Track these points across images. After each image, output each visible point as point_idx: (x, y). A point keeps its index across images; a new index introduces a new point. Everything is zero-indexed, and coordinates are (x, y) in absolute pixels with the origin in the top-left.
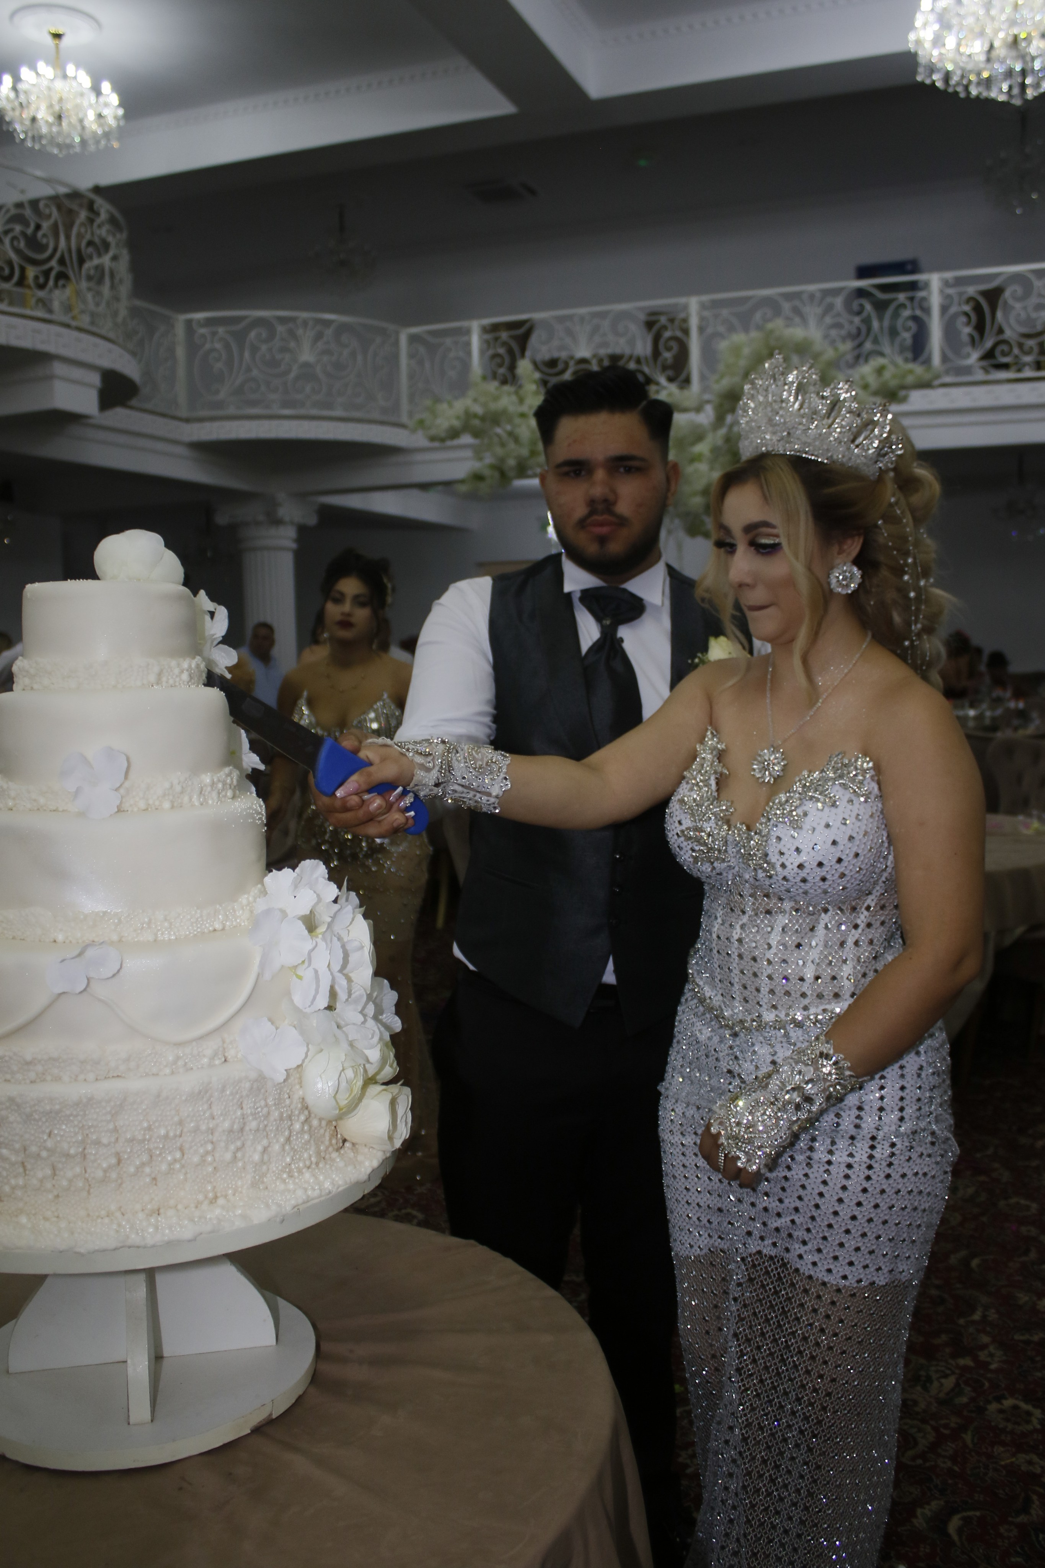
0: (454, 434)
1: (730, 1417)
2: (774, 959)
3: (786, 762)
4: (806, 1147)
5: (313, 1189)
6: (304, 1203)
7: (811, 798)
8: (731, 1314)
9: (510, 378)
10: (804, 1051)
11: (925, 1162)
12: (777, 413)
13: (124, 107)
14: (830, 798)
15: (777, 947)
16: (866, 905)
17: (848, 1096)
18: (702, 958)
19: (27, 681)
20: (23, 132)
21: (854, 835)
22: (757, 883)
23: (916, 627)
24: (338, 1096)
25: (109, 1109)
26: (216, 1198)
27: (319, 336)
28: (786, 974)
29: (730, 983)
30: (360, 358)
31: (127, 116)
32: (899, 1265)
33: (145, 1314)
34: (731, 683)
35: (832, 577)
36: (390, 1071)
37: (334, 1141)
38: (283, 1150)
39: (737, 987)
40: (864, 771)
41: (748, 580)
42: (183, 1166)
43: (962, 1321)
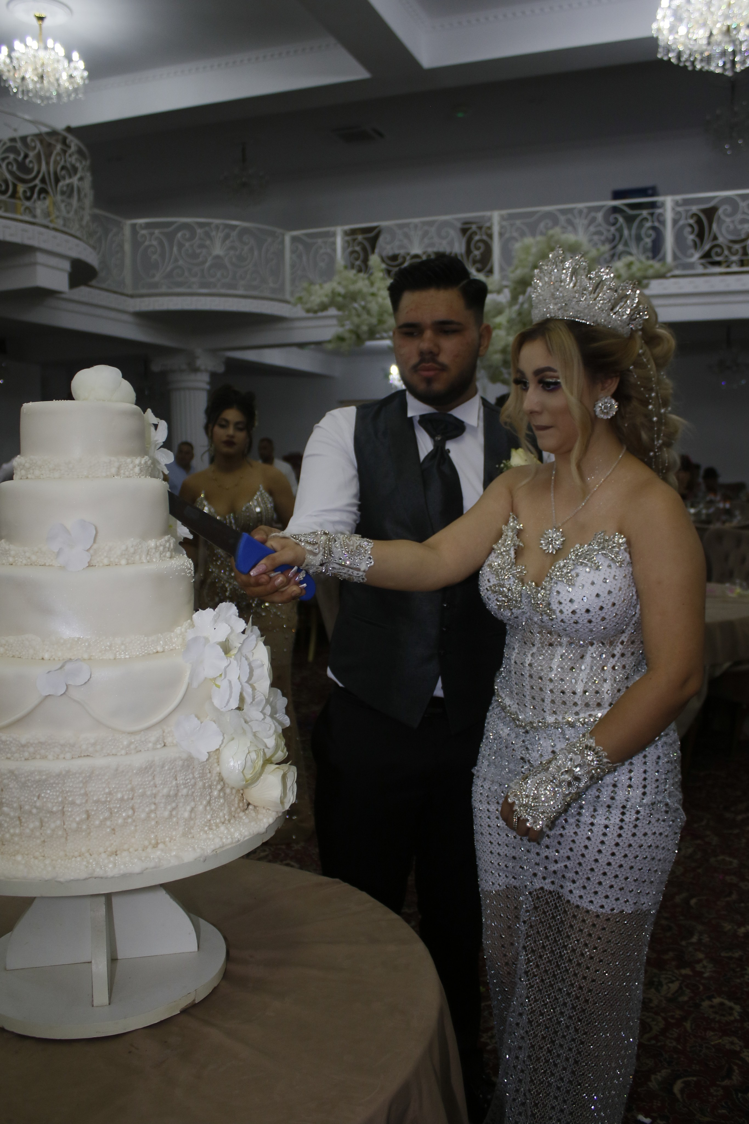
0: (324, 307)
1: (520, 1006)
2: (555, 678)
3: (564, 539)
4: (576, 813)
5: (227, 838)
6: (220, 847)
7: (582, 563)
8: (521, 932)
9: (364, 267)
10: (574, 745)
11: (661, 825)
12: (558, 290)
13: (88, 71)
14: (595, 563)
15: (557, 669)
16: (620, 640)
17: (606, 776)
18: (504, 678)
19: (23, 472)
20: (16, 87)
21: (612, 590)
22: (543, 624)
23: (659, 442)
24: (244, 772)
25: (81, 779)
26: (157, 844)
27: (227, 237)
28: (563, 689)
29: (523, 695)
30: (256, 253)
31: (90, 77)
32: (641, 899)
33: (105, 927)
34: (524, 482)
35: (597, 406)
36: (281, 754)
37: (241, 805)
38: (206, 810)
39: (528, 697)
40: (620, 545)
41: (537, 409)
42: (134, 821)
43: (684, 943)
